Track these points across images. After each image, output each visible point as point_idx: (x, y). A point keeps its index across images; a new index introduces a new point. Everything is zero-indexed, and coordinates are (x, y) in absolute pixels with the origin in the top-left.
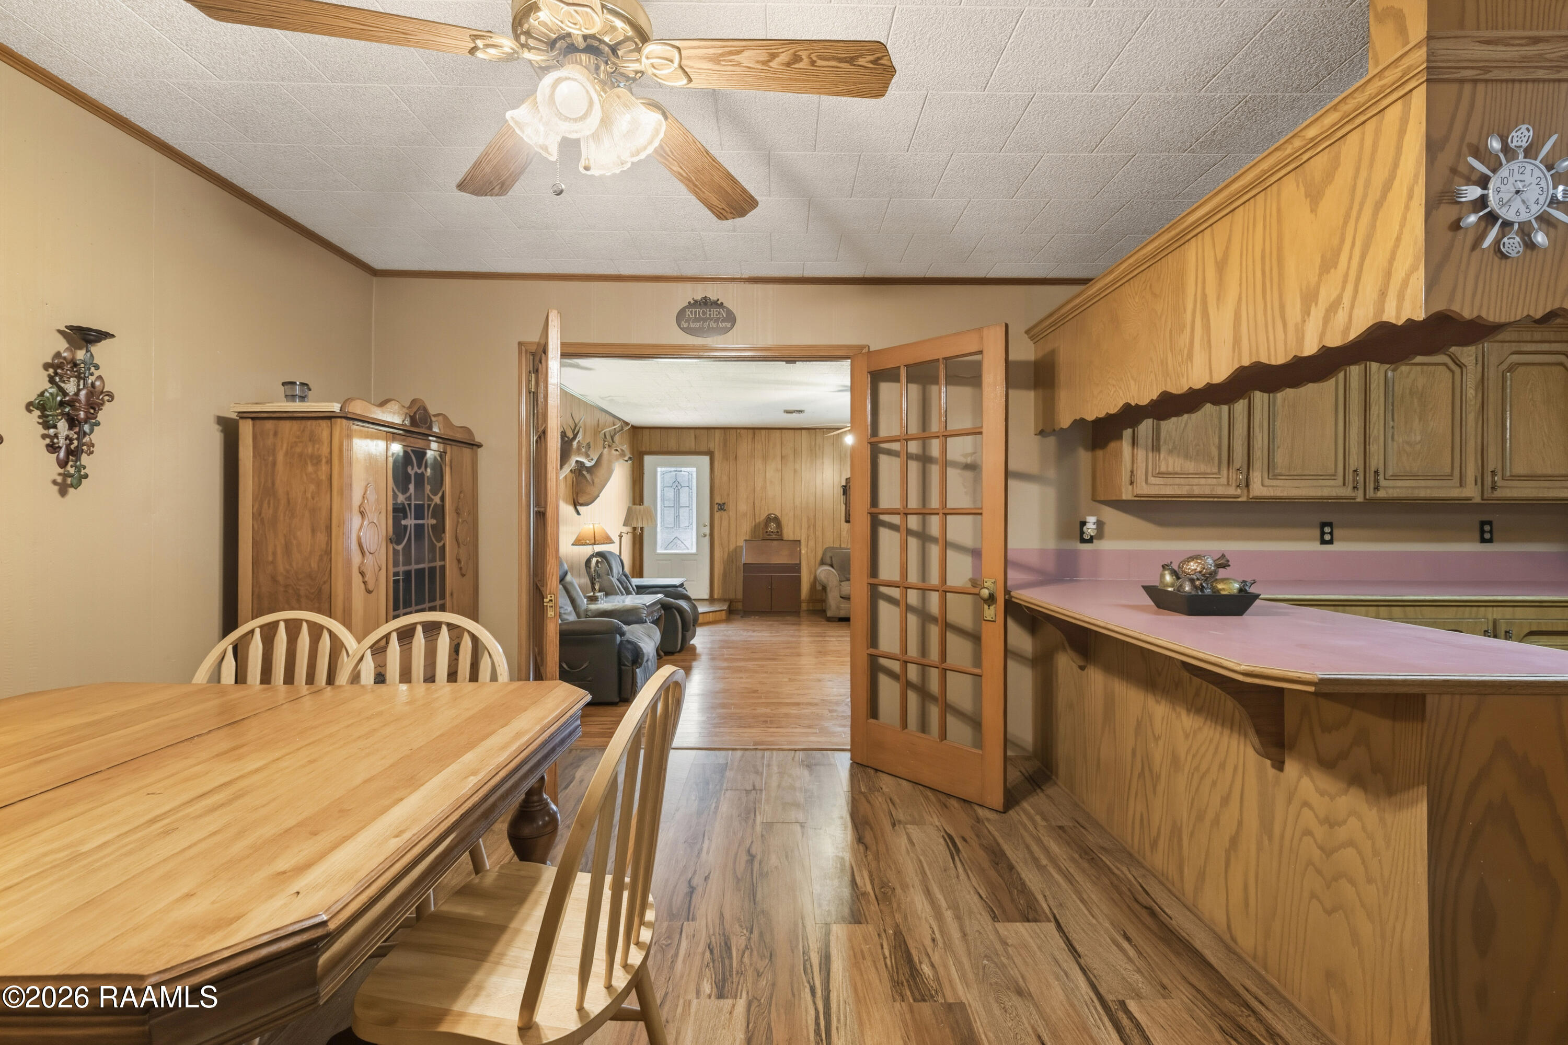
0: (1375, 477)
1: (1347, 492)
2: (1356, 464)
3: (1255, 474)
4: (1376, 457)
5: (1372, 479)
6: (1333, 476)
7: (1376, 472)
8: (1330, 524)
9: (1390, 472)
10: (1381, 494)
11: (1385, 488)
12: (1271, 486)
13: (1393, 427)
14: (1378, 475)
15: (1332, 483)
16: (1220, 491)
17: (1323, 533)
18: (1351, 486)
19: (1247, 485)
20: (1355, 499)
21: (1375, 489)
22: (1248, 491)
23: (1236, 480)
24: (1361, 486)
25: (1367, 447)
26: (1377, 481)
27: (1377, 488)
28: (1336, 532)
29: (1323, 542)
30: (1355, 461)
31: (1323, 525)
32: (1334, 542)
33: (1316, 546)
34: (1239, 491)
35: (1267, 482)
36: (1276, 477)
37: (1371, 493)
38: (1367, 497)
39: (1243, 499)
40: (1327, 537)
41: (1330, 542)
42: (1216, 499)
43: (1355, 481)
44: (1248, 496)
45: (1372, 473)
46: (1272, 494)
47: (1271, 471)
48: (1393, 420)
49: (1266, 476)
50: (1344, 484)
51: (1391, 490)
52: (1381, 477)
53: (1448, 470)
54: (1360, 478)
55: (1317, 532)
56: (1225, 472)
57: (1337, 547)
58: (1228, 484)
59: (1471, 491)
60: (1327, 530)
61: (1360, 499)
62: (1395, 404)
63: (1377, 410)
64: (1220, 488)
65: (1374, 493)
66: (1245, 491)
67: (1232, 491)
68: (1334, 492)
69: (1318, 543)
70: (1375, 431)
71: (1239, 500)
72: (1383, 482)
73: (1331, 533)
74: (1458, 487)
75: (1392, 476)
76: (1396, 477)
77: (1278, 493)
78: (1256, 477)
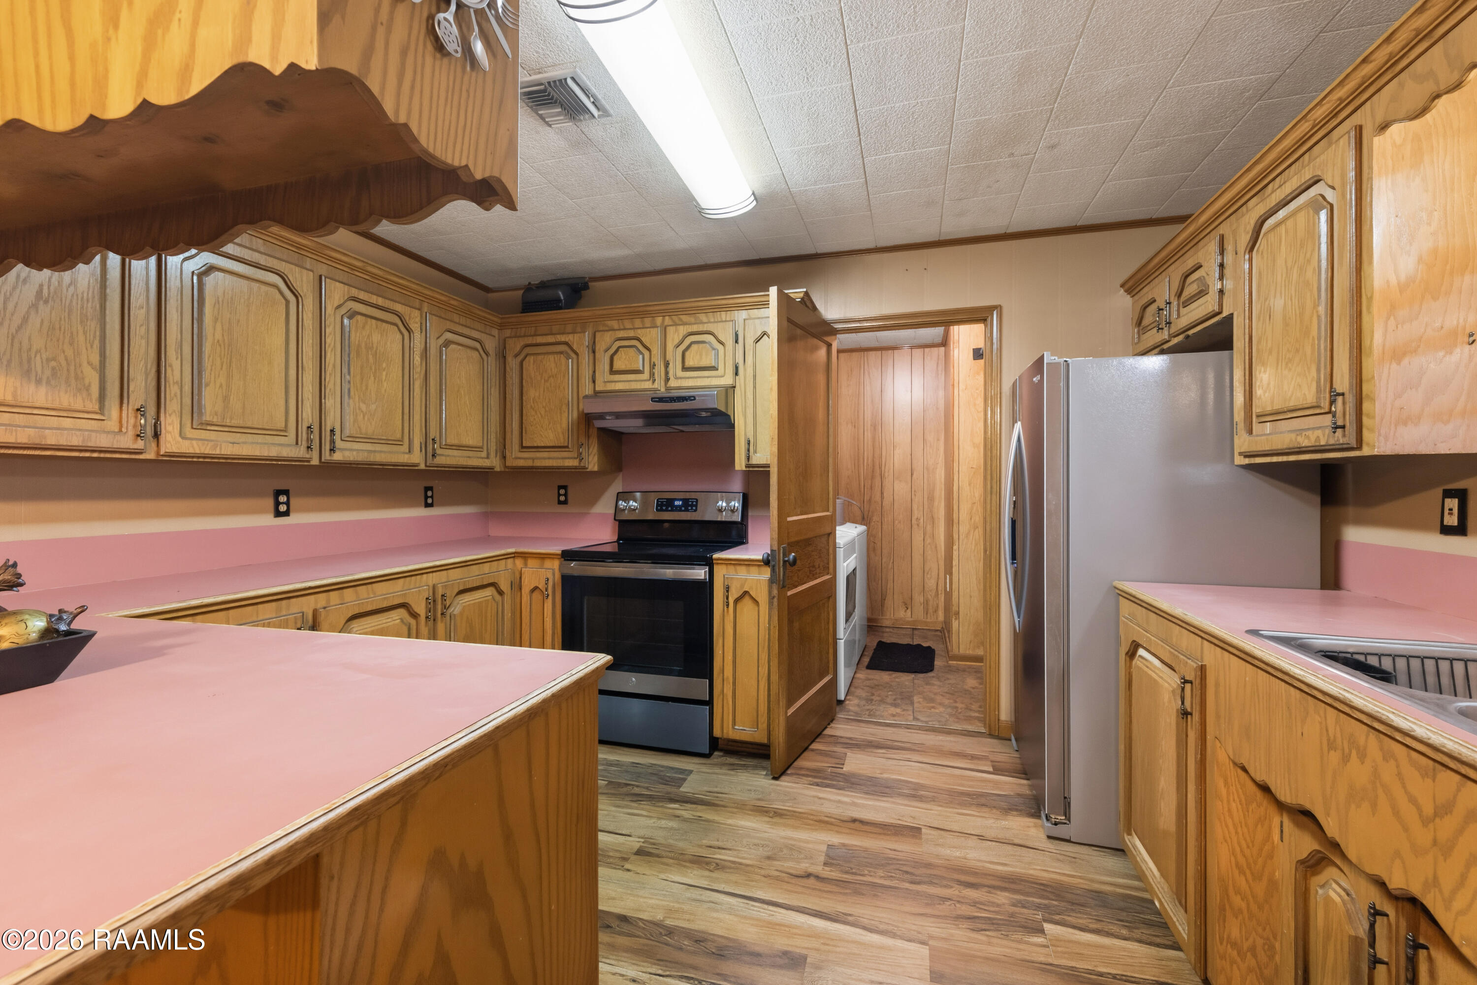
0: (331, 436)
1: (300, 452)
2: (311, 421)
3: (169, 420)
4: (332, 413)
5: (328, 438)
6: (282, 432)
7: (332, 431)
8: (286, 492)
9: (347, 432)
10: (338, 456)
11: (341, 450)
12: (196, 439)
13: (349, 382)
14: (334, 435)
15: (282, 440)
16: (104, 441)
17: (277, 504)
18: (305, 444)
19: (156, 435)
20: (309, 461)
21: (331, 450)
22: (158, 445)
23: (135, 426)
24: (316, 445)
25: (323, 401)
26: (333, 442)
27: (332, 450)
28: (293, 502)
29: (278, 514)
30: (309, 414)
31: (278, 493)
32: (291, 514)
33: (268, 520)
34: (140, 444)
35: (189, 432)
36: (205, 426)
37: (326, 456)
38: (323, 460)
39: (150, 455)
40: (283, 508)
41: (287, 514)
42: (95, 455)
43: (309, 440)
44: (158, 453)
45: (328, 433)
46: (198, 451)
47: (195, 415)
48: (349, 373)
49: (189, 425)
50: (297, 443)
51: (346, 453)
52: (337, 437)
53: (399, 436)
54: (315, 436)
55: (270, 502)
56: (115, 413)
57: (294, 519)
58: (121, 431)
59: (416, 458)
60: (283, 499)
61: (315, 462)
62: (351, 356)
63: (332, 358)
64: (104, 436)
65: (330, 455)
66: (154, 445)
67: (126, 441)
68: (286, 452)
69: (272, 515)
70: (332, 382)
71: (141, 457)
72: (339, 444)
73: (288, 503)
74: (407, 453)
75: (348, 437)
76: (353, 439)
77: (207, 449)
78: (171, 426)
